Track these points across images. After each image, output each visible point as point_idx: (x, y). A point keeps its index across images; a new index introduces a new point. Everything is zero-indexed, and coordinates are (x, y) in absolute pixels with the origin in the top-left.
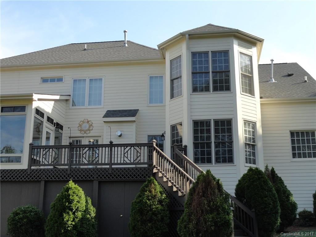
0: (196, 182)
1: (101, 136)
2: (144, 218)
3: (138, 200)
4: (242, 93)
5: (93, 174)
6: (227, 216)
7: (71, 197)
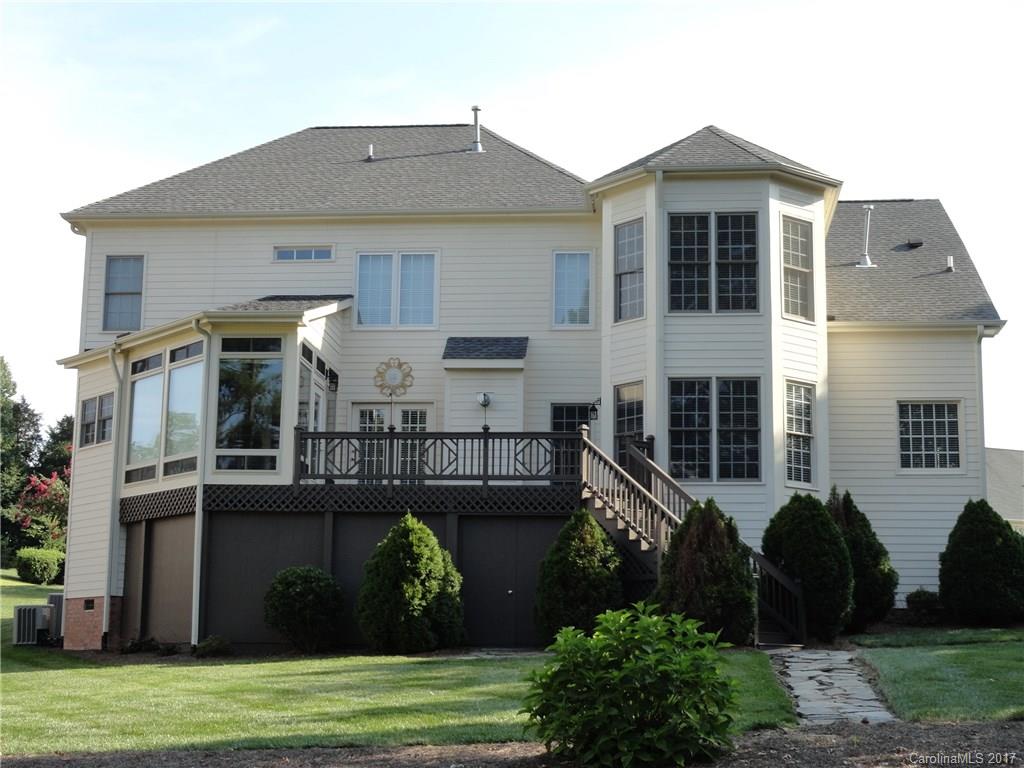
0: (685, 523)
1: (432, 403)
2: (572, 593)
3: (555, 558)
4: (786, 315)
5: (446, 498)
6: (746, 590)
7: (415, 548)
